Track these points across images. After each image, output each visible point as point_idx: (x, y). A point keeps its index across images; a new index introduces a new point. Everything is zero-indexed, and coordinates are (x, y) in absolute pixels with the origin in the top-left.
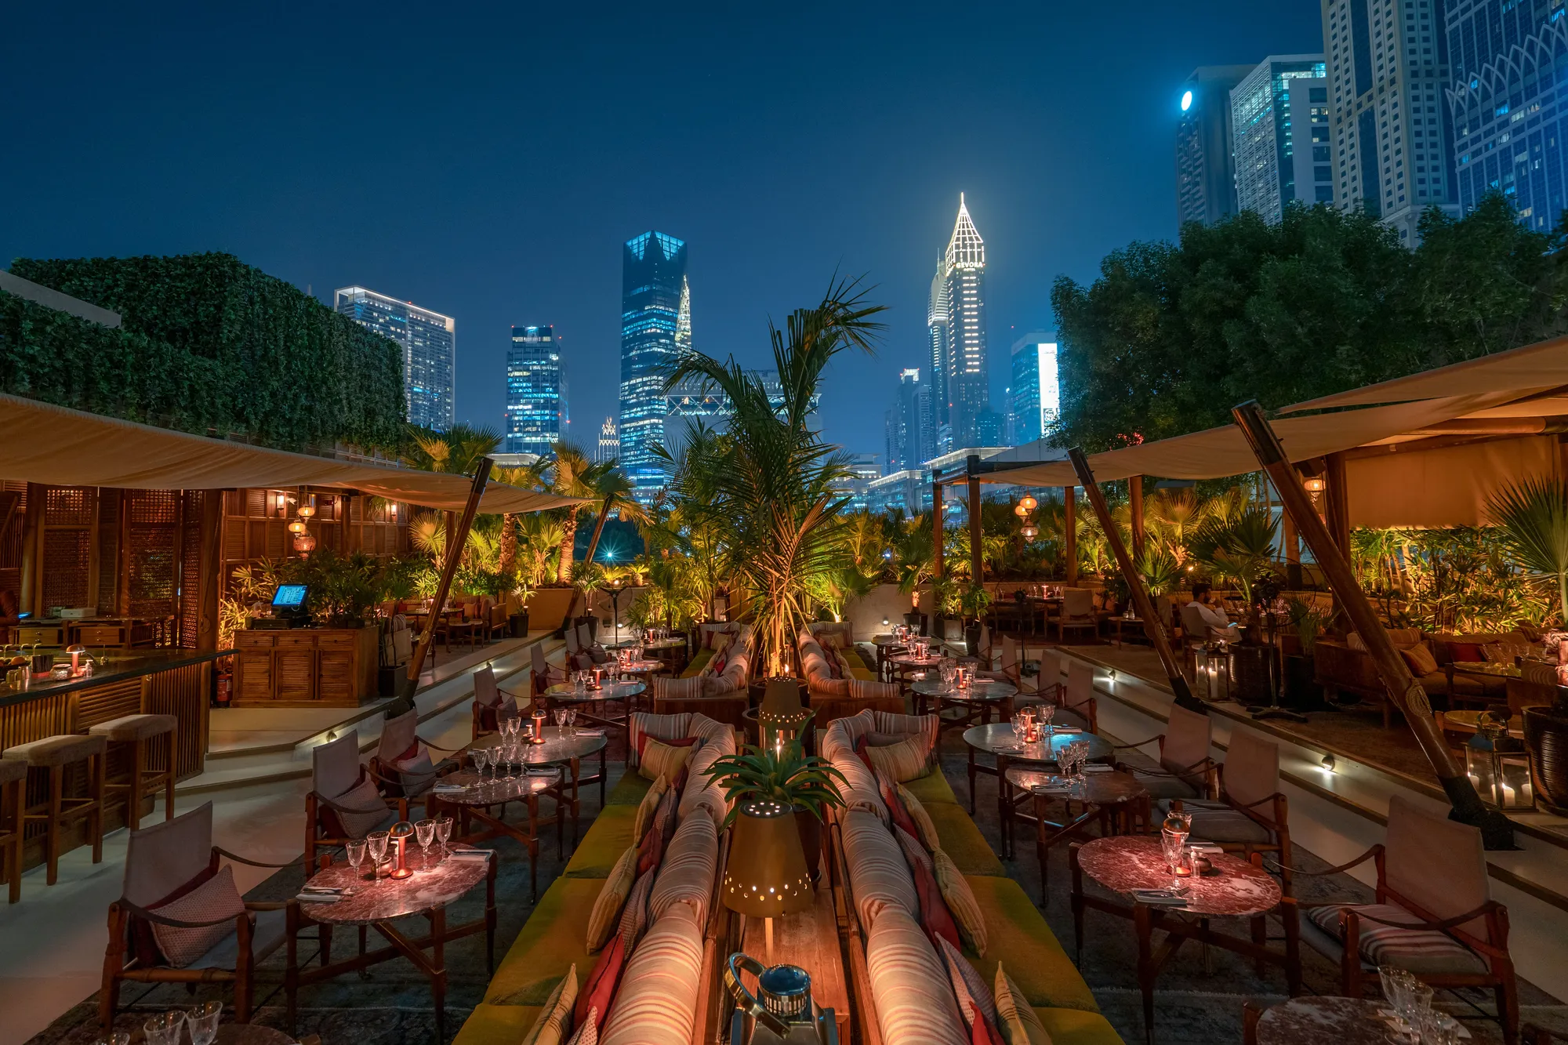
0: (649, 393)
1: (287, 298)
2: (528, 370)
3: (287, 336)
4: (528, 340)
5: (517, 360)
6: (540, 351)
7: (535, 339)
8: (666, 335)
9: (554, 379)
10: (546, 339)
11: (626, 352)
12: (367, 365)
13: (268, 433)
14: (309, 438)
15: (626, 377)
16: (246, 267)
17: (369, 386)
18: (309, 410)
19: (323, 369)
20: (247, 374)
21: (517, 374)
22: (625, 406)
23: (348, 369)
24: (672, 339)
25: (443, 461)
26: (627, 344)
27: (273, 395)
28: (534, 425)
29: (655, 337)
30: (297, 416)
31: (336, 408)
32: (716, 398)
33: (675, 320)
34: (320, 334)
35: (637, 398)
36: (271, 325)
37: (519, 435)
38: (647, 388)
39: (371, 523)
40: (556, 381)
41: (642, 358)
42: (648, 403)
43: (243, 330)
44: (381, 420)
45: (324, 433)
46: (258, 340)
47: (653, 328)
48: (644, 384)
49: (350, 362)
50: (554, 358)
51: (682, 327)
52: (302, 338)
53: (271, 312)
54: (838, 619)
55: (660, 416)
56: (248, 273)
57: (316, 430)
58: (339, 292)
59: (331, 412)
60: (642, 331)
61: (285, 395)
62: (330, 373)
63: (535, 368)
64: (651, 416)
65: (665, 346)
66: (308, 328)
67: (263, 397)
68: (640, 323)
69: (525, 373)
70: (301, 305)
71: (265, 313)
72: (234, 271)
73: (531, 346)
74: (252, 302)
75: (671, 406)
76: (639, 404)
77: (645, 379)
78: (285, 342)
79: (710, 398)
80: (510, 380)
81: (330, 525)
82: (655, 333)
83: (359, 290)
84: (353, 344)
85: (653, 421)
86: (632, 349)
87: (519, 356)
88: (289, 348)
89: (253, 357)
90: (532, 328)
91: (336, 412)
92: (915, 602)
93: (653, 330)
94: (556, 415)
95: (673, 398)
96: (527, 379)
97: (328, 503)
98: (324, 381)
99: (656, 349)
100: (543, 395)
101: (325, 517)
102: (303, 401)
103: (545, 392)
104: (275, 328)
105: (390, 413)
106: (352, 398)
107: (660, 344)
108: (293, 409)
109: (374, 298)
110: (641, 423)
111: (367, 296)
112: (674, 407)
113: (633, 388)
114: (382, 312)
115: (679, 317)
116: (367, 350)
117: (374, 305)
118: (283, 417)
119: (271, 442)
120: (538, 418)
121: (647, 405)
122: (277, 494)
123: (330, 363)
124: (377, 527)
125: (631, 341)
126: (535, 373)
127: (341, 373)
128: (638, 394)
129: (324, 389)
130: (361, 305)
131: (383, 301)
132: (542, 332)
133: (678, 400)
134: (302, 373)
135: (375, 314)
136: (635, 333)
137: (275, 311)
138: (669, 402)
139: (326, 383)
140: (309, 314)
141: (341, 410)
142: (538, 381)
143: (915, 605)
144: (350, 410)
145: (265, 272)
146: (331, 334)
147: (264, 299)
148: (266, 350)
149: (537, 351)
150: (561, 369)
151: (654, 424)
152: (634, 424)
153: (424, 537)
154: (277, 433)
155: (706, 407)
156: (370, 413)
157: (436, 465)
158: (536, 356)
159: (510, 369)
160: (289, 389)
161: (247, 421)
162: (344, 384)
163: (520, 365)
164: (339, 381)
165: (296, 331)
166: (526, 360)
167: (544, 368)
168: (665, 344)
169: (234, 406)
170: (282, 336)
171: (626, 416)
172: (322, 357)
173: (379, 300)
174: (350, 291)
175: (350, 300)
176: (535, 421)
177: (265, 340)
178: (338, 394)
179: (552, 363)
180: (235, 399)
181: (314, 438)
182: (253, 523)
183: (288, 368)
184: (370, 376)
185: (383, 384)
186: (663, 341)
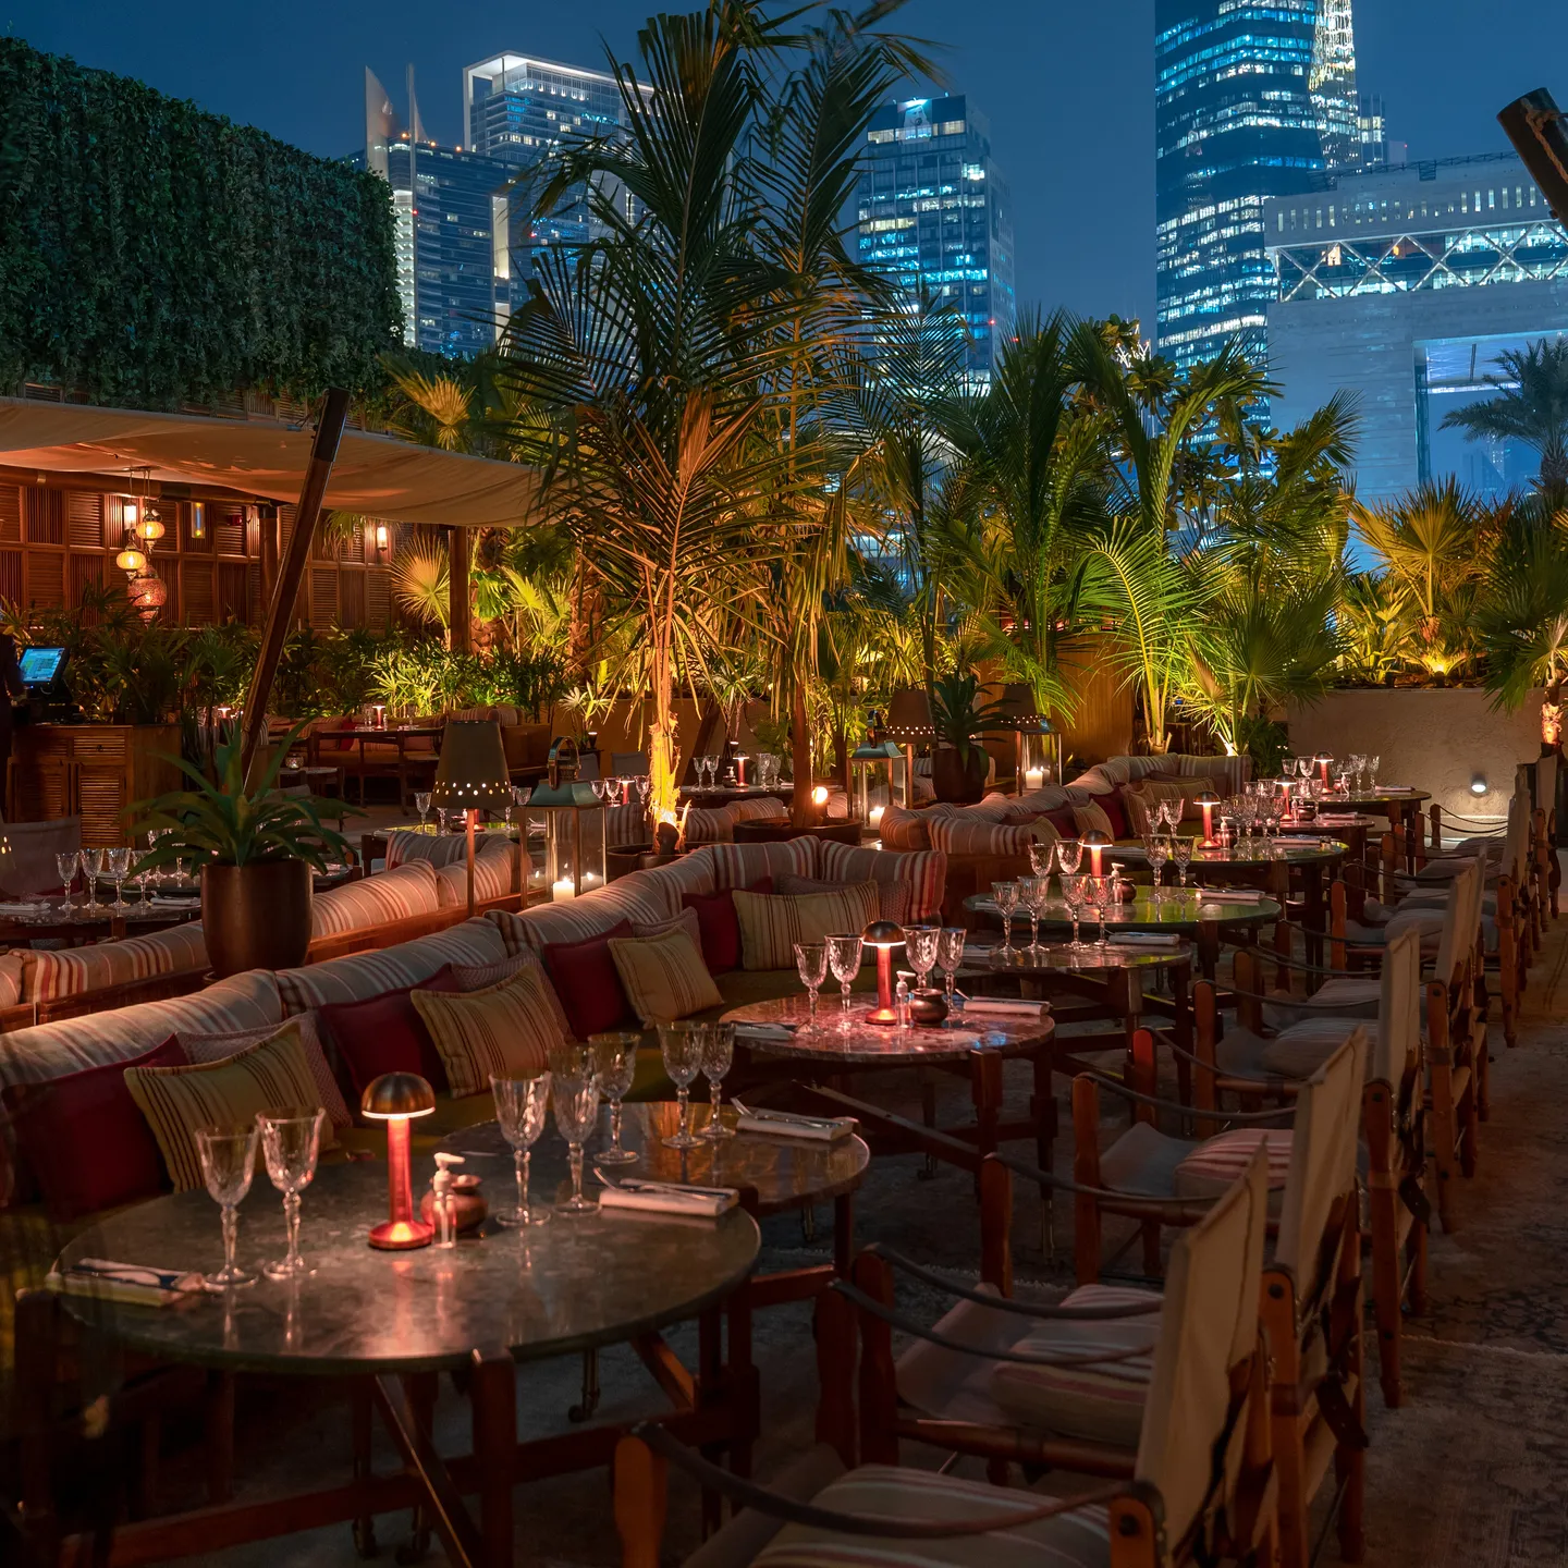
0: (1238, 244)
1: (127, 109)
2: (908, 214)
3: (128, 187)
4: (907, 135)
5: (879, 190)
6: (935, 162)
7: (924, 133)
8: (1282, 78)
9: (975, 232)
10: (953, 127)
11: (1167, 138)
12: (307, 232)
13: (98, 381)
14: (184, 388)
15: (1172, 204)
16: (42, 59)
17: (314, 275)
18: (181, 331)
19: (205, 245)
20: (50, 268)
21: (881, 225)
22: (1171, 284)
23: (264, 241)
24: (1300, 86)
25: (459, 425)
26: (1170, 119)
27: (103, 305)
28: (928, 354)
29: (1251, 87)
30: (153, 345)
31: (237, 326)
32: (1422, 240)
33: (1307, 32)
34: (200, 178)
35: (1202, 261)
36: (97, 167)
37: (889, 383)
38: (1228, 232)
39: (332, 564)
40: (982, 236)
41: (1215, 150)
42: (1233, 273)
43: (39, 180)
44: (340, 347)
45: (215, 379)
46: (69, 200)
47: (1247, 60)
48: (1222, 221)
49: (267, 228)
50: (975, 174)
51: (1330, 50)
52: (158, 186)
53: (94, 140)
54: (1231, 750)
55: (1261, 307)
56: (47, 69)
57: (198, 372)
58: (474, 72)
59: (228, 335)
60: (1212, 73)
61: (128, 306)
62: (224, 254)
63: (926, 206)
64: (1242, 307)
65: (1280, 109)
66: (173, 166)
67: (82, 311)
68: (1206, 54)
69: (901, 223)
70: (161, 118)
71: (83, 143)
72: (22, 68)
73: (916, 148)
74: (56, 124)
75: (1290, 274)
76: (1209, 278)
77: (1224, 207)
78: (126, 197)
79: (1406, 243)
80: (865, 243)
81: (239, 567)
82: (1251, 75)
83: (514, 63)
84: (274, 189)
85: (1248, 320)
86: (1184, 129)
87: (882, 180)
88: (134, 208)
89: (62, 235)
90: (917, 104)
91: (239, 335)
92: (1550, 733)
93: (1244, 69)
94: (983, 325)
95: (1295, 253)
96: (908, 236)
97: (232, 521)
98: (211, 272)
99: (1252, 121)
100: (948, 275)
101: (229, 550)
102: (164, 312)
103: (953, 267)
104: (104, 172)
105: (364, 330)
106: (273, 302)
107: (1264, 104)
108: (145, 330)
109: (548, 77)
110: (1215, 329)
111: (532, 74)
112: (1298, 276)
113: (1190, 234)
114: (565, 107)
115: (1320, 21)
116: (308, 198)
117: (546, 94)
118: (126, 348)
119: (104, 398)
120: (938, 335)
121: (1232, 278)
122: (125, 502)
123: (222, 235)
124: (344, 574)
125: (1181, 106)
126: (928, 221)
127: (248, 253)
128: (1204, 250)
129: (210, 287)
130: (521, 97)
131: (567, 81)
132: (939, 113)
133: (1310, 257)
134: (162, 257)
135: (551, 115)
136: (1193, 82)
137: (102, 137)
138: (1284, 262)
139: (213, 276)
140: (175, 137)
141: (248, 329)
142: (934, 238)
143: (1550, 737)
144: (270, 325)
145: (81, 62)
146: (222, 171)
147: (80, 120)
148: (87, 217)
149: (929, 161)
150: (993, 202)
151: (1253, 328)
152: (1195, 334)
153: (416, 589)
154: (115, 379)
155: (1394, 271)
156: (316, 334)
157: (447, 436)
158: (927, 174)
159: (863, 215)
160: (136, 291)
161: (54, 359)
162: (255, 274)
163: (890, 202)
164: (246, 268)
165: (146, 175)
166: (902, 187)
167: (950, 204)
168: (1281, 104)
169: (30, 331)
170: (116, 188)
171: (1174, 314)
172: (203, 223)
173: (557, 79)
174: (492, 68)
175: (496, 87)
176: (930, 343)
177: (85, 199)
178: (243, 295)
179: (971, 189)
180: (30, 316)
181: (193, 388)
182: (78, 558)
183: (130, 249)
184: (314, 253)
185: (349, 269)
186: (1273, 95)
